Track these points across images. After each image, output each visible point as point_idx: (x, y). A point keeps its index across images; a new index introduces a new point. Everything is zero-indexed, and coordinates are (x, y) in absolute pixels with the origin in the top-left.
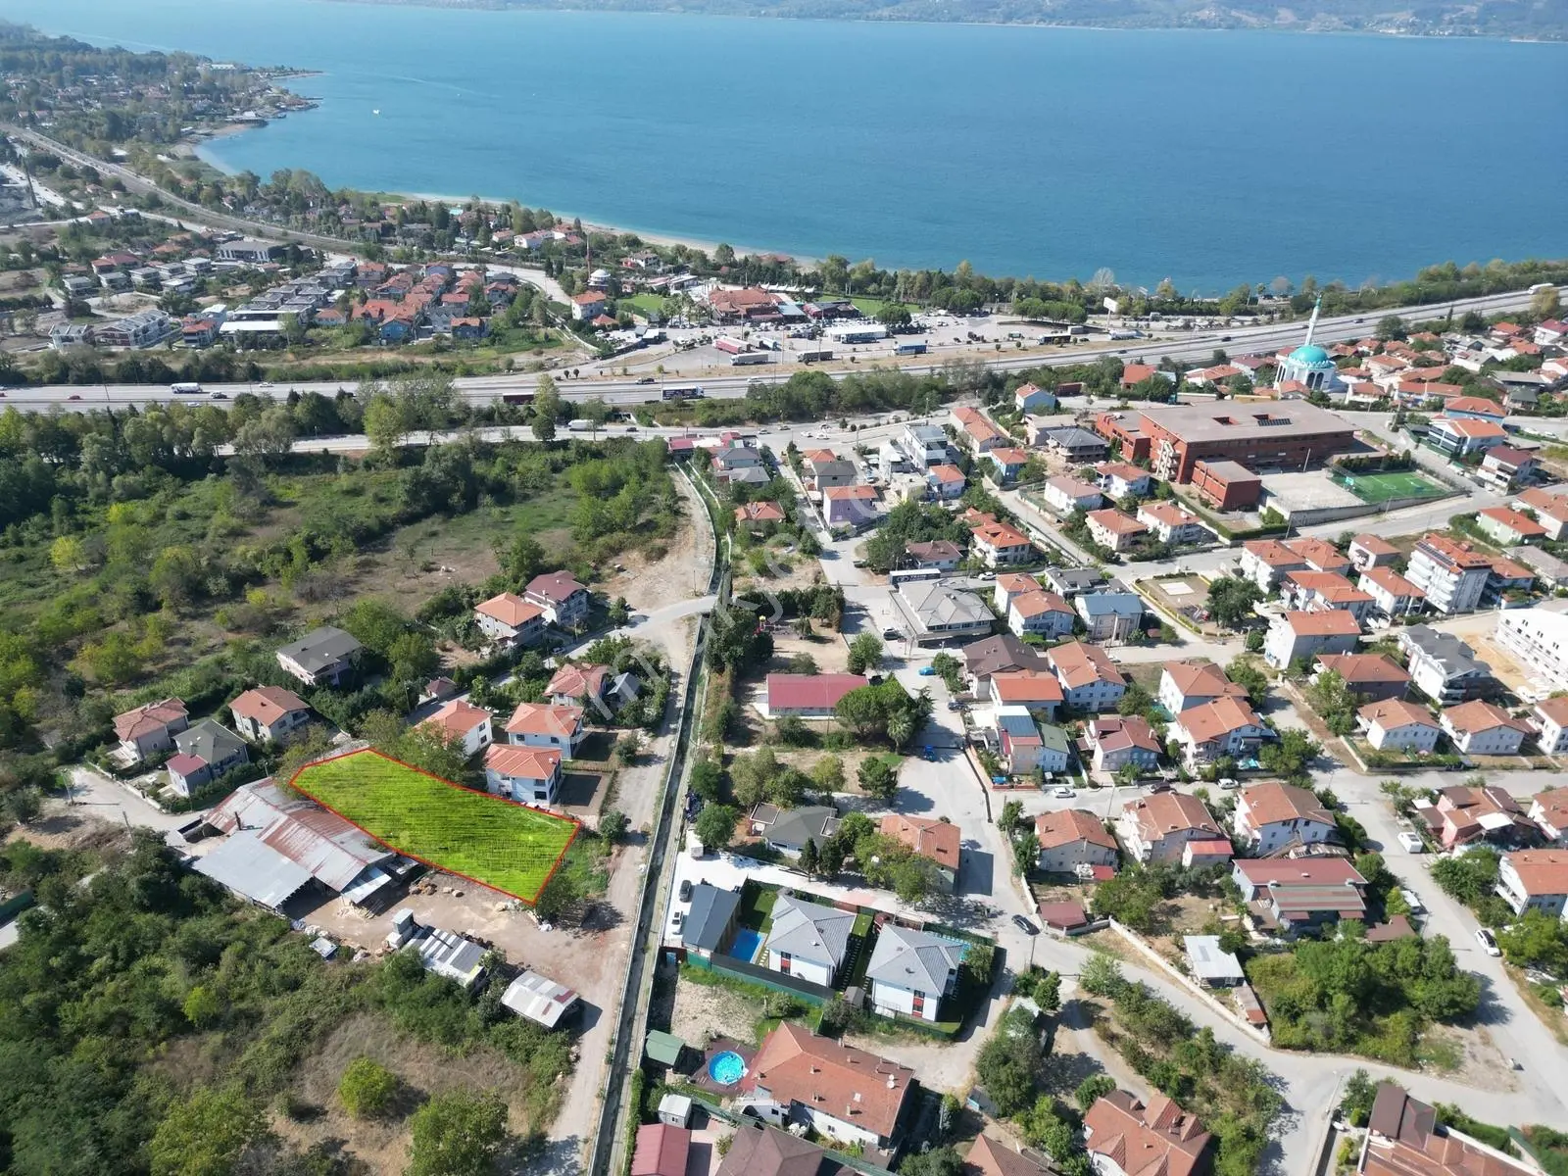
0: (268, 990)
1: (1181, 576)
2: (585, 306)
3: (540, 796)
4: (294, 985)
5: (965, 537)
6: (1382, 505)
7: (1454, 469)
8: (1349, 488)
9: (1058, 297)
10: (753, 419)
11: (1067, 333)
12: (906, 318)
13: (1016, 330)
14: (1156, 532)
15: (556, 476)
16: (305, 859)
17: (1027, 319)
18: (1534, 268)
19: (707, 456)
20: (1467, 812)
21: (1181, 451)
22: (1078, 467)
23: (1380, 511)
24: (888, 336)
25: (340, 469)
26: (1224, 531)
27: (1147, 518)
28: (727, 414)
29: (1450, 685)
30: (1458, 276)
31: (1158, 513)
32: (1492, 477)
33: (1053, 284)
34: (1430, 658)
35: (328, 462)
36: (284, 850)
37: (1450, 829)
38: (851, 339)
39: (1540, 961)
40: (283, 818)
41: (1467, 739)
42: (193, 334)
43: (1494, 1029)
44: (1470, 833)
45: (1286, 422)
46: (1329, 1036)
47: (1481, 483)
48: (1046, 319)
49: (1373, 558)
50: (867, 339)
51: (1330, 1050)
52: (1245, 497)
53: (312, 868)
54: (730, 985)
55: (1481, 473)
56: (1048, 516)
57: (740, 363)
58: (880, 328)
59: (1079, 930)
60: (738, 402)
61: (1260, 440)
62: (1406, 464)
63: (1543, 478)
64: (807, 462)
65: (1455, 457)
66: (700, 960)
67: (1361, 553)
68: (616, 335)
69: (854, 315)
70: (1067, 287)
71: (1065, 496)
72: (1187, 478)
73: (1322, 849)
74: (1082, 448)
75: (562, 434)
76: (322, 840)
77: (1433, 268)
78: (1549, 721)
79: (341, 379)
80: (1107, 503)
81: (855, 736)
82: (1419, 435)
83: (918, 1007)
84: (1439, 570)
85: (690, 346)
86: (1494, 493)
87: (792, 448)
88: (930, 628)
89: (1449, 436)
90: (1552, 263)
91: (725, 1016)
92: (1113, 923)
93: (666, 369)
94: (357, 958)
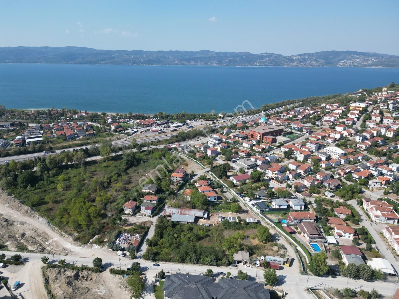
0: (207, 232)
1: (273, 154)
2: (115, 126)
3: (215, 199)
4: (210, 230)
5: (237, 153)
6: (294, 139)
7: (299, 133)
8: (287, 137)
9: (206, 116)
10: (176, 142)
11: (215, 121)
12: (185, 122)
13: (206, 122)
14: (266, 148)
15: (148, 157)
16: (191, 214)
17: (205, 120)
18: (277, 104)
19: (176, 149)
20: (344, 171)
21: (261, 135)
22: (244, 141)
23: (294, 140)
24: (183, 125)
25: (98, 163)
26: (275, 146)
27: (262, 146)
28: (171, 141)
29: (326, 158)
30: (268, 106)
31: (264, 145)
32: (305, 133)
33: (204, 114)
34: (322, 155)
35: (95, 162)
36: (185, 214)
37: (342, 173)
38: (177, 127)
39: (364, 185)
40: (180, 210)
41: (334, 164)
42: (18, 143)
43: (365, 193)
44: (345, 173)
45: (273, 128)
46: (350, 197)
47: (304, 134)
48: (210, 120)
49: (300, 146)
50: (180, 126)
51: (351, 200)
52: (274, 141)
53: (194, 215)
54: (273, 214)
55: (303, 132)
56: (246, 148)
57: (160, 133)
58: (181, 124)
59: (310, 196)
60: (170, 139)
61: (270, 132)
62: (291, 133)
63: (312, 132)
64: (196, 146)
65: (298, 131)
66: (266, 211)
67: (298, 145)
68: (126, 131)
69: (172, 123)
70: (207, 114)
71: (248, 144)
72: (263, 139)
73: (330, 179)
74: (243, 137)
75: (143, 149)
76: (191, 211)
77: (264, 105)
78: (342, 160)
79: (73, 147)
80: (254, 145)
81: (253, 182)
82: (291, 128)
83: (301, 208)
84: (312, 145)
85: (146, 132)
86: (307, 135)
87: (190, 145)
88: (248, 166)
89: (296, 128)
90: (280, 103)
91: (277, 217)
92: (313, 194)
93: (147, 136)
94: (214, 225)
